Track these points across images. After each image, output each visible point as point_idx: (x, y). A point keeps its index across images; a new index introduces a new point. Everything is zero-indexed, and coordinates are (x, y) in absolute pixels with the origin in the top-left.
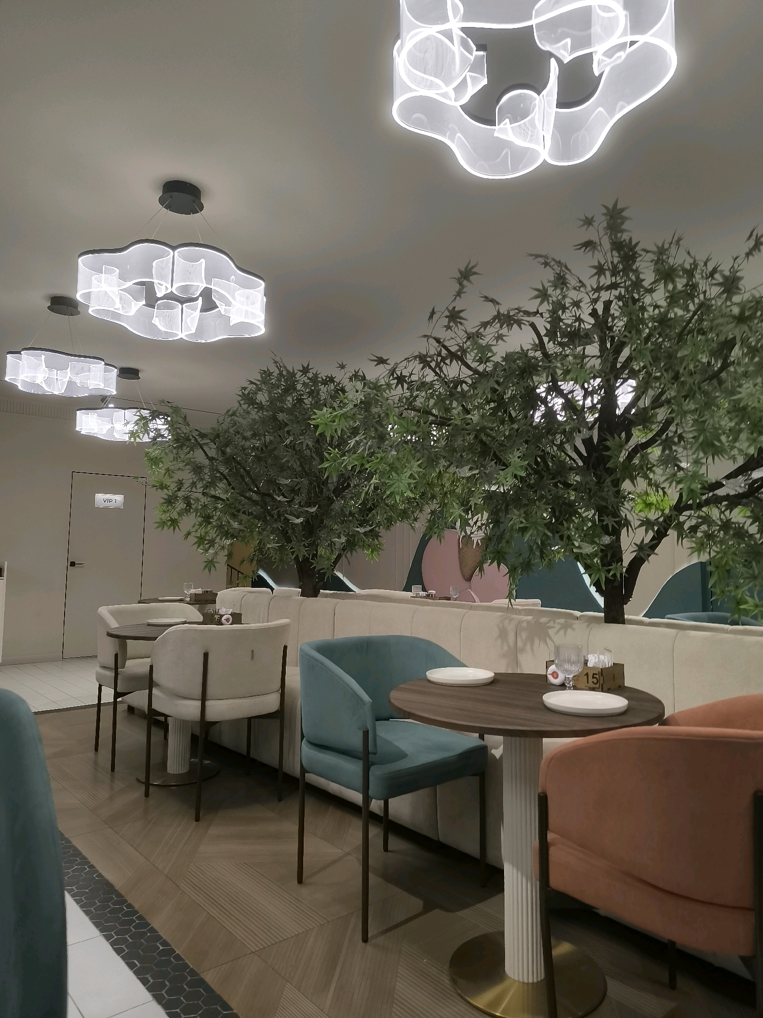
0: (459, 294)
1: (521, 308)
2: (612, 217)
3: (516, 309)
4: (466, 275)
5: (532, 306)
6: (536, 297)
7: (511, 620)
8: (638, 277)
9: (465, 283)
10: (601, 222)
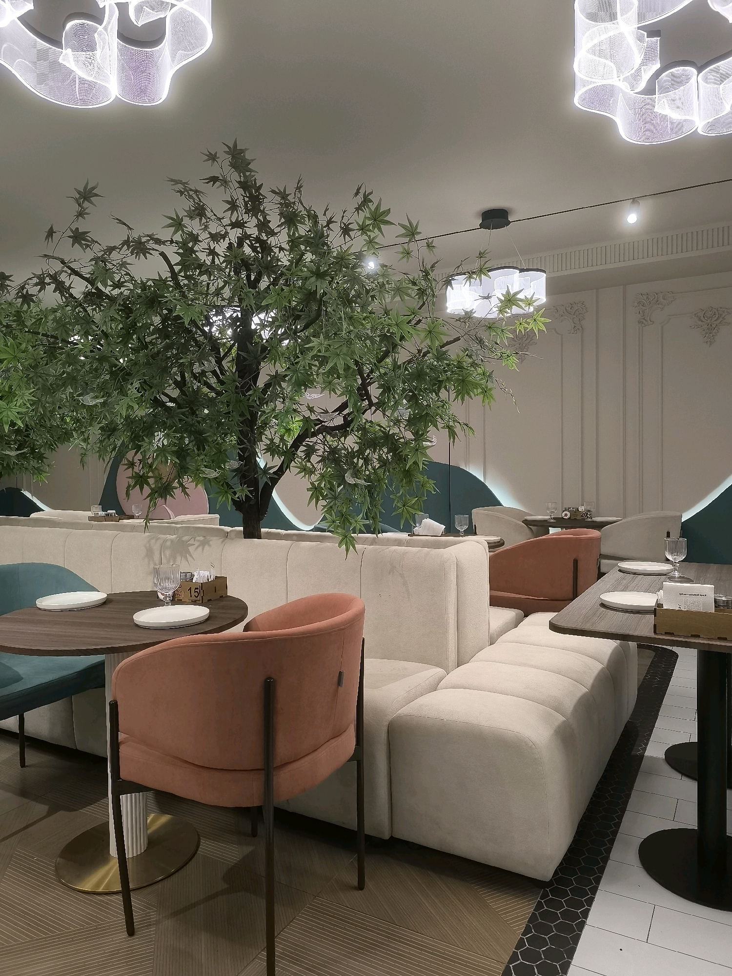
0: (81, 214)
1: (154, 235)
2: (233, 157)
3: (148, 236)
4: (86, 195)
5: (166, 234)
6: (170, 226)
7: (157, 539)
8: (265, 218)
9: (86, 204)
10: (225, 159)
